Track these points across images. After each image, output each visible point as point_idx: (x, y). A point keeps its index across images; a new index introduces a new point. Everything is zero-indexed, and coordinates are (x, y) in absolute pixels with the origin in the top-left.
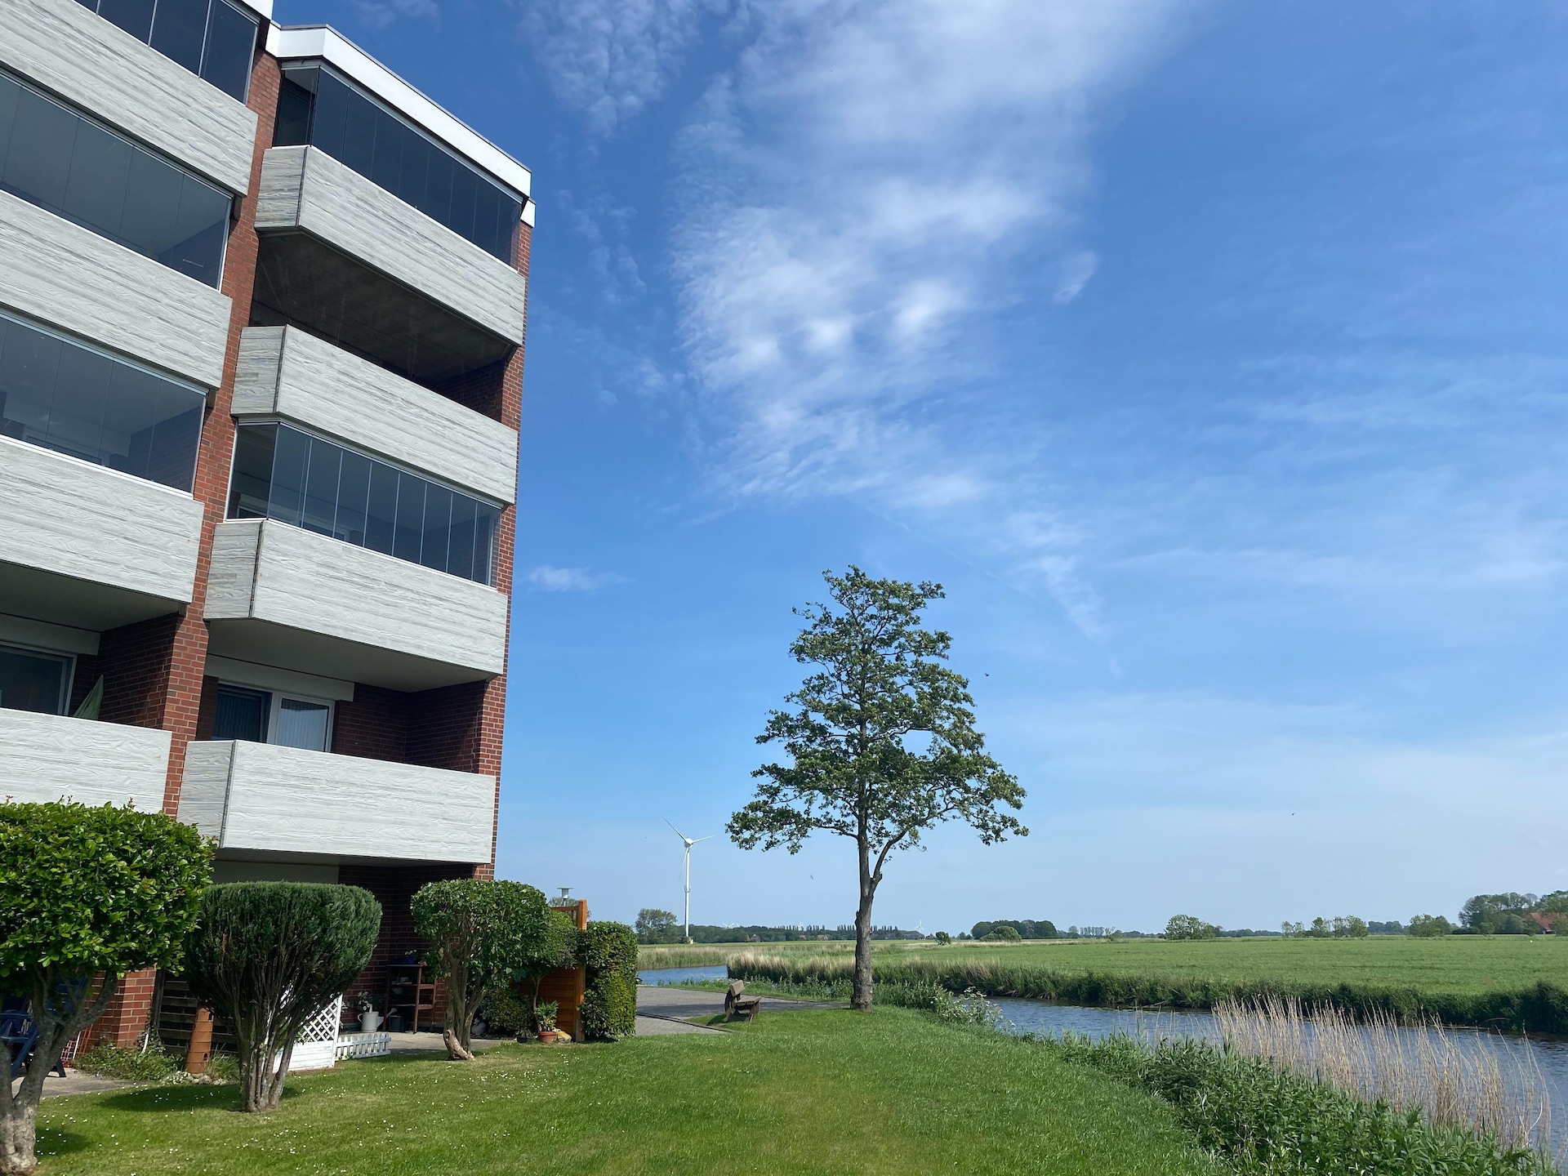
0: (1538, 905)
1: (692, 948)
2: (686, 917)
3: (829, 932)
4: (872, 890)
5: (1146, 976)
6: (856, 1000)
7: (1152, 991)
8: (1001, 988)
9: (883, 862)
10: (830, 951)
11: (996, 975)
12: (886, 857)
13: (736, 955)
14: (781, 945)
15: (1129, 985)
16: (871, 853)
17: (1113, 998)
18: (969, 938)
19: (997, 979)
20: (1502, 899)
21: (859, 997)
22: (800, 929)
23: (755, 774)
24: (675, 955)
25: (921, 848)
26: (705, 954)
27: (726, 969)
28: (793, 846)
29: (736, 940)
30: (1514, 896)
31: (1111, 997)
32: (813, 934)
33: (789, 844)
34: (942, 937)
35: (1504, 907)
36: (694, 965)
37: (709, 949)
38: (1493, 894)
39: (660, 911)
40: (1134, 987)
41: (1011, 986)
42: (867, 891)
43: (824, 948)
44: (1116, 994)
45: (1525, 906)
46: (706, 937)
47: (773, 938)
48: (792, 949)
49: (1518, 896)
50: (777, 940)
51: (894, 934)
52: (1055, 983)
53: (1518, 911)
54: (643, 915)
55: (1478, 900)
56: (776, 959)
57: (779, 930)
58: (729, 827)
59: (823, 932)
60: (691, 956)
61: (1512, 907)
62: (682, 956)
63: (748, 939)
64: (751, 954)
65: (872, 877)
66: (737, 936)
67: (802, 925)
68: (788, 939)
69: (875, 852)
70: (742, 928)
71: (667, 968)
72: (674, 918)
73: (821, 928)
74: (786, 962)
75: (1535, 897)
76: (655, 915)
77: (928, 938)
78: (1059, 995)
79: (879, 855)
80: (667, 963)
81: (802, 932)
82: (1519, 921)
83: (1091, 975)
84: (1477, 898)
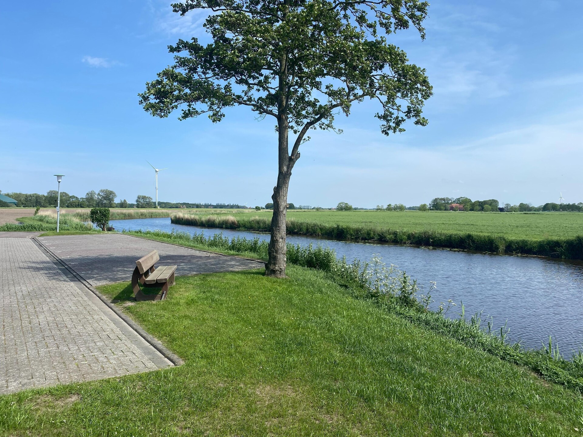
0: (454, 201)
1: (159, 210)
2: (156, 199)
3: (213, 206)
4: (290, 167)
5: (365, 227)
6: (271, 267)
7: (369, 234)
8: (296, 231)
9: (302, 141)
10: (215, 213)
11: (294, 225)
12: (305, 136)
13: (174, 214)
14: (195, 210)
15: (357, 231)
16: (290, 133)
17: (350, 236)
18: (264, 208)
19: (294, 227)
20: (444, 199)
21: (275, 264)
22: (202, 204)
23: (172, 50)
24: (149, 213)
25: (337, 130)
26: (162, 213)
27: (170, 219)
28: (214, 115)
29: (177, 207)
30: (447, 198)
31: (349, 236)
32: (207, 206)
33: (211, 113)
34: (257, 208)
35: (443, 202)
36: (157, 217)
37: (165, 211)
38: (441, 198)
39: (146, 196)
40: (360, 232)
41: (301, 229)
42: (285, 168)
43: (213, 212)
44: (351, 235)
45: (450, 202)
46: (165, 206)
47: (192, 207)
48: (199, 211)
49: (448, 199)
50: (193, 208)
51: (237, 207)
52: (321, 229)
53: (448, 203)
54: (139, 198)
55: (436, 200)
56: (193, 216)
57: (194, 204)
58: (143, 97)
59: (211, 205)
60: (156, 214)
61: (446, 202)
62: (152, 213)
63: (182, 207)
64: (183, 214)
65: (290, 155)
66: (177, 206)
67: (203, 203)
68: (197, 208)
69: (295, 132)
70: (179, 203)
71: (145, 218)
72: (151, 199)
73: (210, 204)
74: (197, 217)
75: (454, 199)
76: (144, 198)
77: (249, 208)
78: (323, 234)
79: (298, 134)
80: (145, 216)
81: (202, 205)
82: (448, 206)
83: (338, 226)
84: (436, 199)
